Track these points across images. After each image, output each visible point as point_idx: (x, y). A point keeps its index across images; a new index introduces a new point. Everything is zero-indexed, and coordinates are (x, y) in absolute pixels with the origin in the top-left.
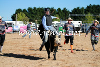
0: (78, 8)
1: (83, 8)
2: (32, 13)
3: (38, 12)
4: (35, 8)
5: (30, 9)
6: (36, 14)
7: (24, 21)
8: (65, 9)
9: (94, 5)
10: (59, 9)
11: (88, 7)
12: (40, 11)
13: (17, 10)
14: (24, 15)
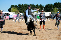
0: (49, 4)
1: (52, 5)
2: (21, 8)
3: (25, 7)
4: (22, 5)
5: (19, 5)
6: (23, 8)
7: (16, 12)
8: (41, 5)
9: (59, 3)
10: (37, 5)
11: (55, 4)
12: (25, 6)
13: (12, 6)
14: (16, 9)
